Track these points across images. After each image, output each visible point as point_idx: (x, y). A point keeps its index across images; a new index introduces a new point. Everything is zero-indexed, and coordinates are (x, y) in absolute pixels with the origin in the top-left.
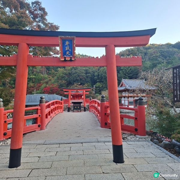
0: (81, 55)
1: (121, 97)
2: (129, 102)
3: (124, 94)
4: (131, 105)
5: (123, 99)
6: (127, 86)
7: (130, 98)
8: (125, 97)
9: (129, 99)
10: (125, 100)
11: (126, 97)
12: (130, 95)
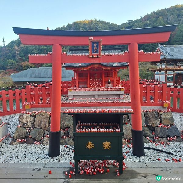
0: (98, 21)
1: (155, 71)
2: (168, 77)
3: (159, 67)
4: (170, 82)
5: (157, 73)
6: (167, 55)
7: (169, 72)
8: (160, 71)
9: (167, 74)
10: (160, 75)
11: (163, 70)
12: (169, 67)
